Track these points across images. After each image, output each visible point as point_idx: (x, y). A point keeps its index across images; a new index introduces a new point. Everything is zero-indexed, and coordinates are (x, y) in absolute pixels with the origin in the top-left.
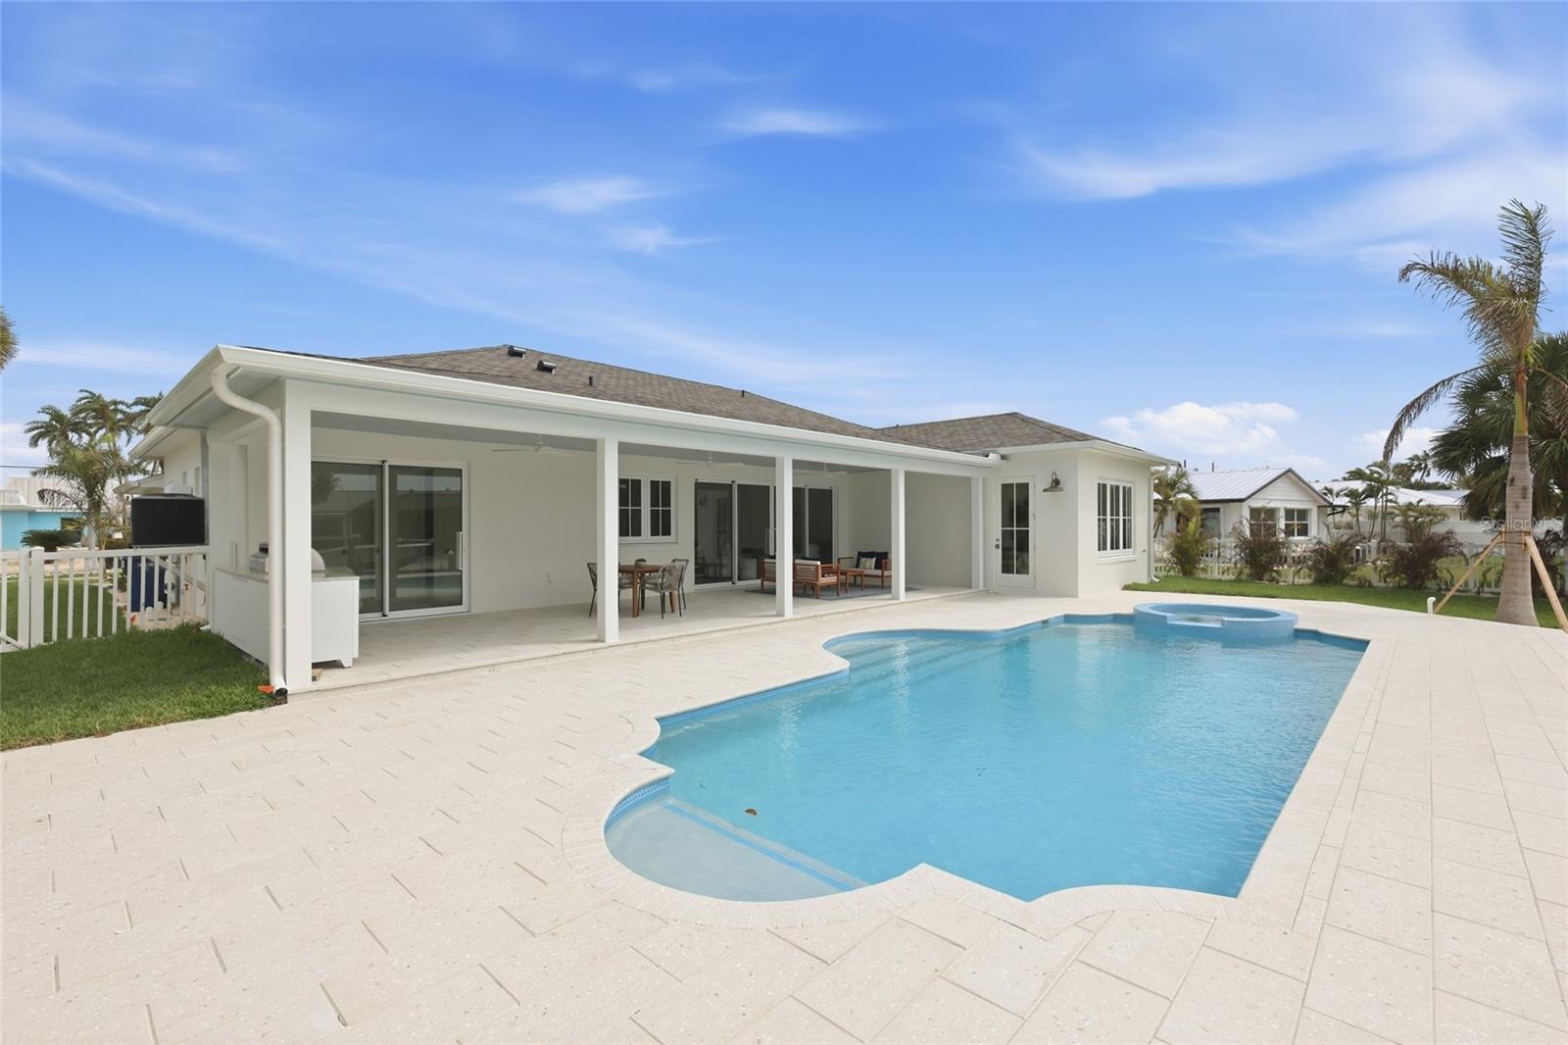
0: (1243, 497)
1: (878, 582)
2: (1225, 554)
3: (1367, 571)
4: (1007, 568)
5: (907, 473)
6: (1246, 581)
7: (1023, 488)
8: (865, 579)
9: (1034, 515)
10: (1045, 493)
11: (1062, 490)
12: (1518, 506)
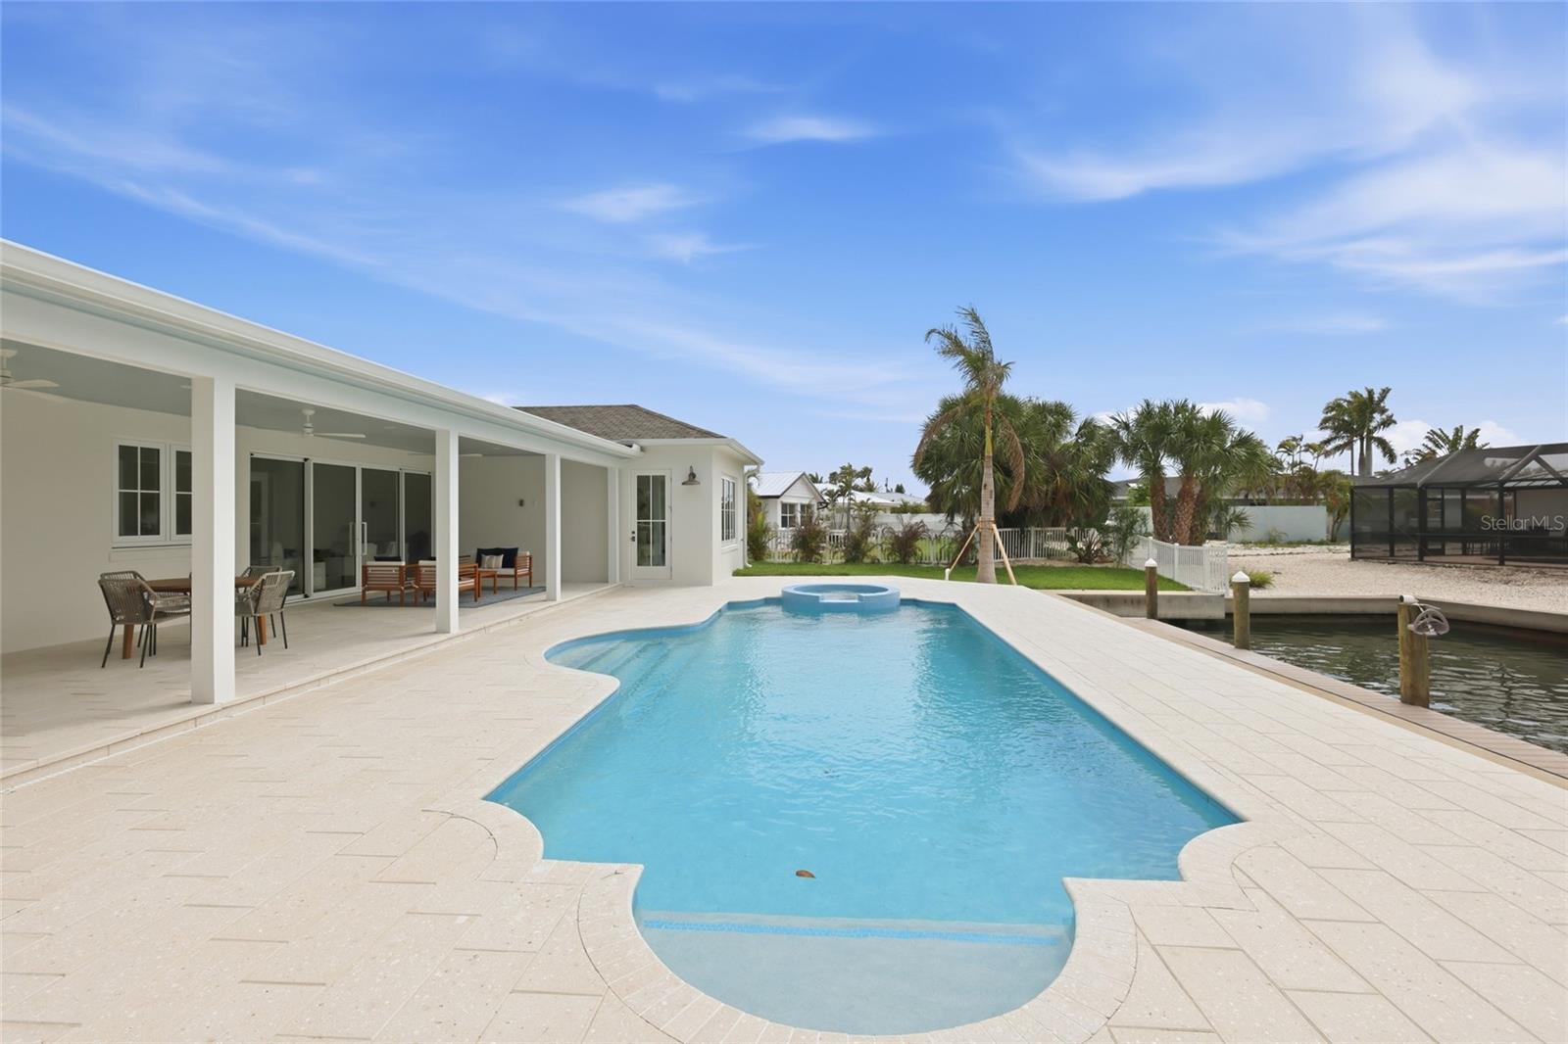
0: (779, 494)
1: (510, 582)
2: (781, 542)
3: (877, 553)
4: (642, 560)
5: (563, 462)
6: (800, 564)
7: (660, 481)
8: (498, 579)
9: (671, 508)
10: (685, 486)
11: (699, 483)
12: (988, 504)
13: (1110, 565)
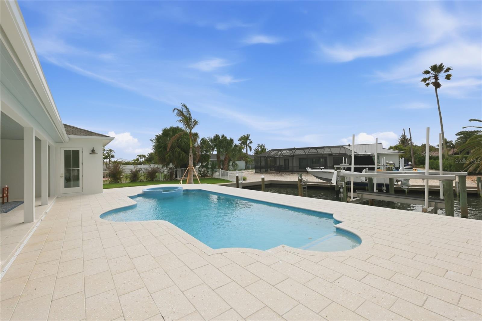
9: (82, 163)
10: (90, 155)
11: (97, 153)
12: (191, 161)
13: (209, 177)
